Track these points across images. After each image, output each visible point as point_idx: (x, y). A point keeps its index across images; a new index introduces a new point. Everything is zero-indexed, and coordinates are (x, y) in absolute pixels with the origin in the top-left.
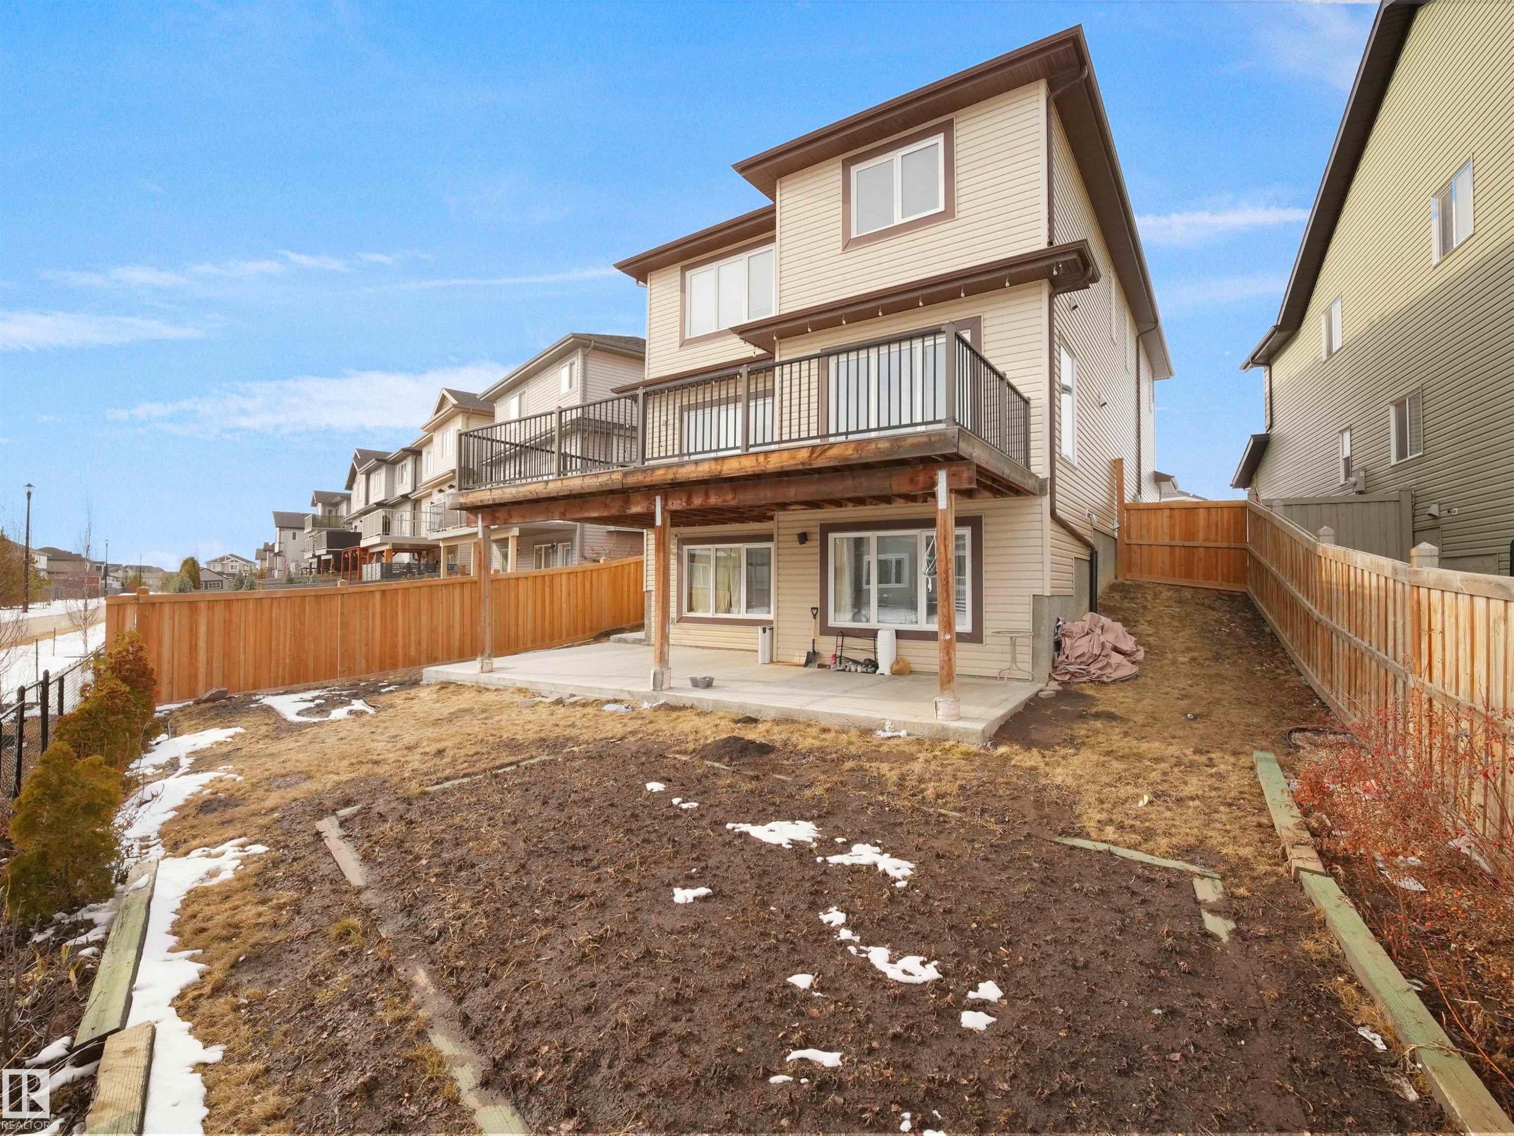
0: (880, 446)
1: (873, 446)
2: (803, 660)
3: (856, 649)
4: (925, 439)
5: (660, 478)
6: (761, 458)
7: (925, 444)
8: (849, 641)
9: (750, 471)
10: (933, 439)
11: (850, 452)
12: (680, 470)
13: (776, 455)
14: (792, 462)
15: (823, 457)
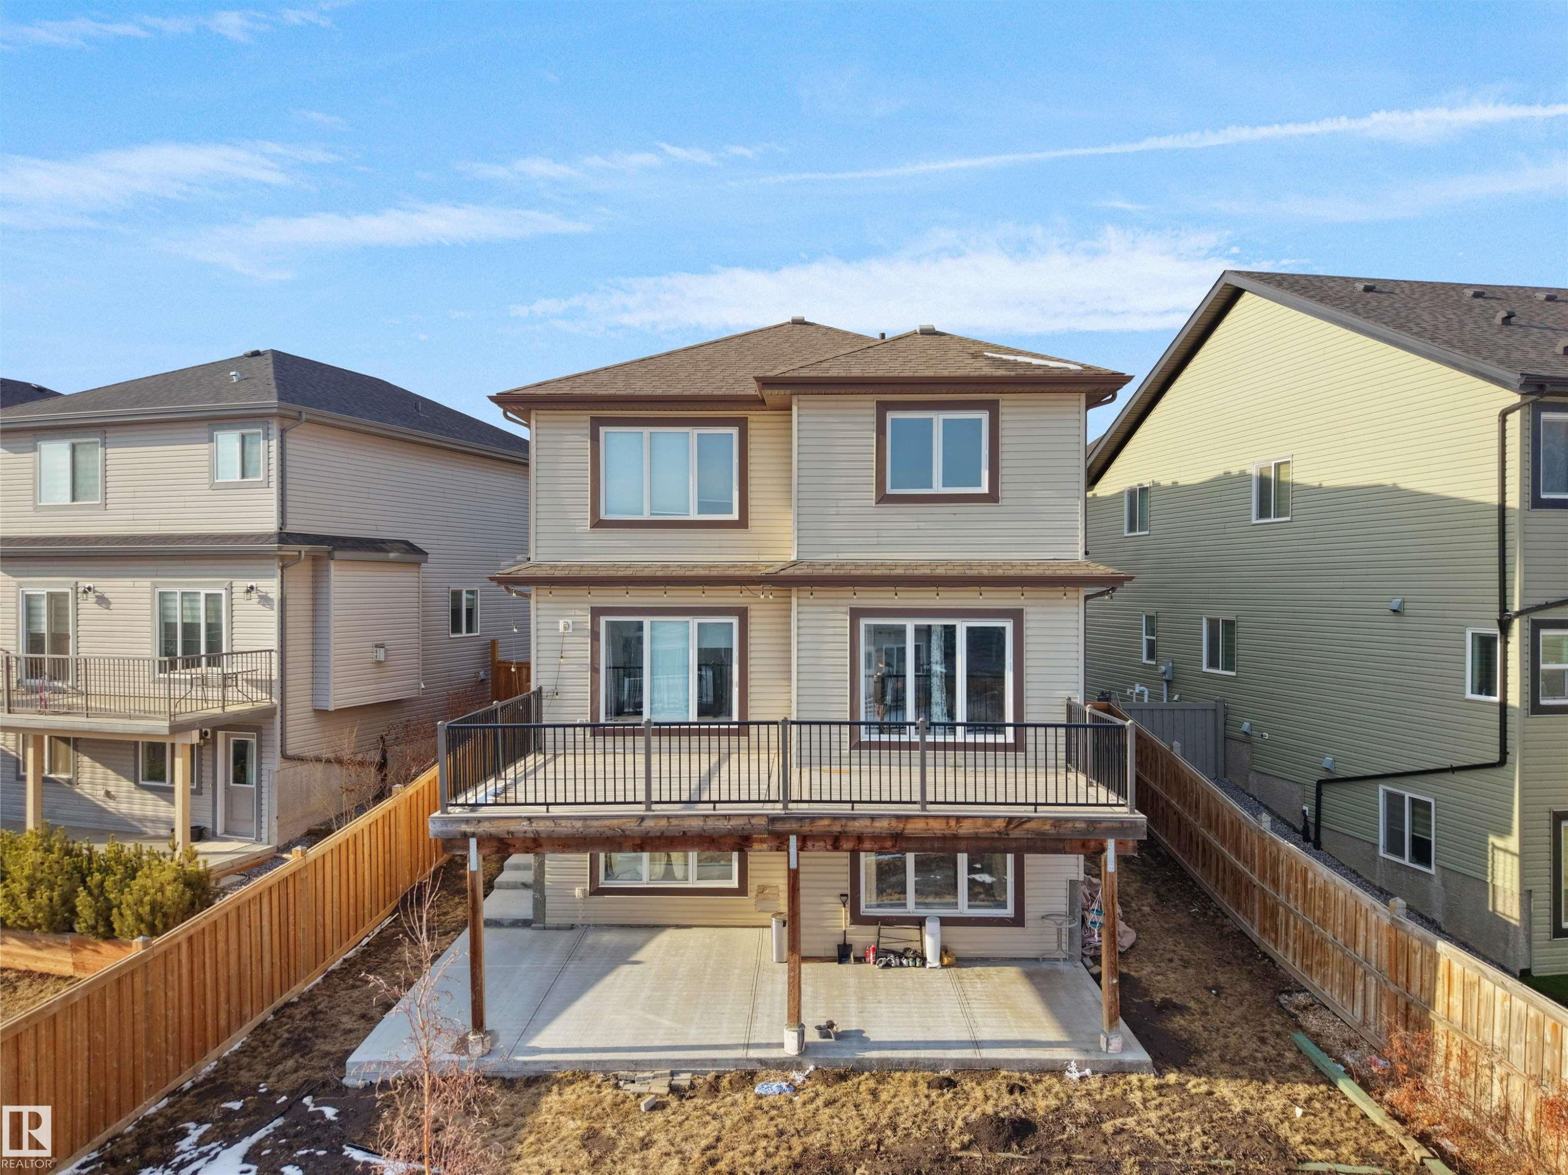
0: (1077, 825)
1: (1070, 825)
2: (835, 953)
3: (896, 937)
4: (1118, 825)
5: (820, 829)
6: (953, 823)
7: (1118, 829)
8: (886, 931)
9: (939, 833)
10: (1125, 825)
11: (1047, 827)
12: (851, 823)
13: (970, 821)
14: (988, 830)
15: (1020, 828)
